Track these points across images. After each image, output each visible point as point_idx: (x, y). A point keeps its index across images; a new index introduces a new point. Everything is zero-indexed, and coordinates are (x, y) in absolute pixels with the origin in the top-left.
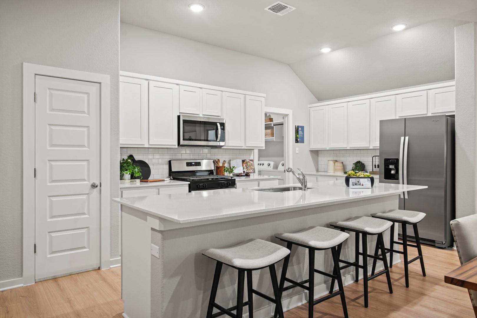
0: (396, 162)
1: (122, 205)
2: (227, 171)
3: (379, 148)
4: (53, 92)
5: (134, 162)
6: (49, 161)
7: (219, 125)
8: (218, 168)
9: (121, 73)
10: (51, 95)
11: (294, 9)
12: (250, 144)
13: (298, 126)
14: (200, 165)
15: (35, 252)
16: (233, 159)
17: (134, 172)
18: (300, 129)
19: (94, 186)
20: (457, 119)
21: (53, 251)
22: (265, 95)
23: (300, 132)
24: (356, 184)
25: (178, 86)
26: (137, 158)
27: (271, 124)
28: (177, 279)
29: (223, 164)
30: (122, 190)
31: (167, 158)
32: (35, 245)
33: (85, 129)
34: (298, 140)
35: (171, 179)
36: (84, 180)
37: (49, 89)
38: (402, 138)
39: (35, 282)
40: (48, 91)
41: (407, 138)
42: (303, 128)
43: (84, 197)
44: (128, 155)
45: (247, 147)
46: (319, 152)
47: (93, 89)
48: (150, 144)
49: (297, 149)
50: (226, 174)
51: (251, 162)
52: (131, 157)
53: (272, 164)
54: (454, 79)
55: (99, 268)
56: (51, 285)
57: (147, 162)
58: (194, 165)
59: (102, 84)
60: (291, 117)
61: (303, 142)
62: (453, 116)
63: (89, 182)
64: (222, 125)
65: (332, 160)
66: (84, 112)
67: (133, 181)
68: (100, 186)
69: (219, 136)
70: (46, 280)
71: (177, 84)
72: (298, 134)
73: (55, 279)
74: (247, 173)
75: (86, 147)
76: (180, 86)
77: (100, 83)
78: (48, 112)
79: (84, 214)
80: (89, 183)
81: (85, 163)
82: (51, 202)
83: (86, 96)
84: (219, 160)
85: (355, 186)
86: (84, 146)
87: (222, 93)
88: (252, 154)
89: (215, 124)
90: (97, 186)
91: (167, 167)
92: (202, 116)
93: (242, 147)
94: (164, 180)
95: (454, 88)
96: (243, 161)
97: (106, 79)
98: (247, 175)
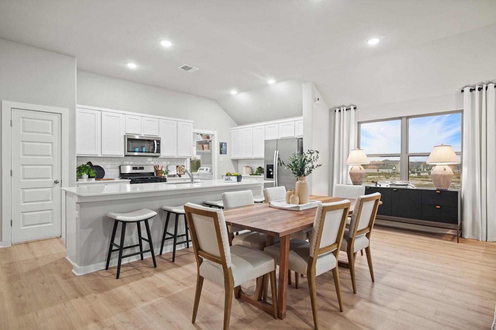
0: (271, 167)
1: (66, 192)
2: (163, 173)
3: (264, 158)
4: (25, 120)
5: (91, 167)
6: (22, 165)
7: (155, 142)
8: (157, 171)
9: (77, 106)
10: (24, 122)
11: (197, 69)
12: (181, 155)
13: (222, 143)
14: (143, 169)
15: (11, 225)
16: (170, 165)
17: (90, 173)
18: (223, 144)
19: (56, 182)
20: (304, 140)
21: (25, 225)
22: (193, 121)
23: (224, 147)
24: (227, 180)
25: (125, 115)
26: (94, 163)
27: (207, 141)
28: (91, 230)
29: (162, 168)
30: (78, 185)
31: (119, 164)
32: (11, 220)
33: (50, 145)
34: (222, 152)
35: (120, 179)
36: (49, 178)
37: (22, 117)
38: (276, 151)
39: (12, 245)
40: (21, 119)
41: (278, 151)
42: (226, 144)
43: (49, 189)
44: (88, 161)
45: (179, 157)
46: (239, 160)
47: (56, 118)
48: (102, 154)
49: (221, 158)
50: (163, 175)
51: (183, 167)
52: (90, 163)
53: (209, 169)
54: (302, 115)
55: (61, 237)
56: (24, 247)
57: (102, 166)
58: (138, 169)
59: (63, 115)
60: (216, 136)
61: (226, 154)
62: (302, 139)
63: (53, 179)
64: (158, 141)
65: (245, 166)
66: (49, 133)
67: (89, 180)
68: (61, 182)
69: (156, 149)
70: (20, 244)
71: (124, 114)
72: (222, 148)
73: (27, 243)
74: (179, 174)
75: (50, 156)
76: (126, 115)
77: (61, 114)
78: (21, 133)
79: (49, 200)
80: (52, 181)
81: (50, 167)
82: (24, 193)
83: (50, 122)
84: (158, 166)
85: (227, 181)
86: (49, 156)
87: (159, 120)
88: (186, 162)
89: (153, 141)
90: (58, 182)
91: (118, 170)
92: (143, 136)
93: (175, 156)
94: (114, 179)
95: (302, 121)
96: (177, 166)
97: (66, 112)
98: (180, 176)
